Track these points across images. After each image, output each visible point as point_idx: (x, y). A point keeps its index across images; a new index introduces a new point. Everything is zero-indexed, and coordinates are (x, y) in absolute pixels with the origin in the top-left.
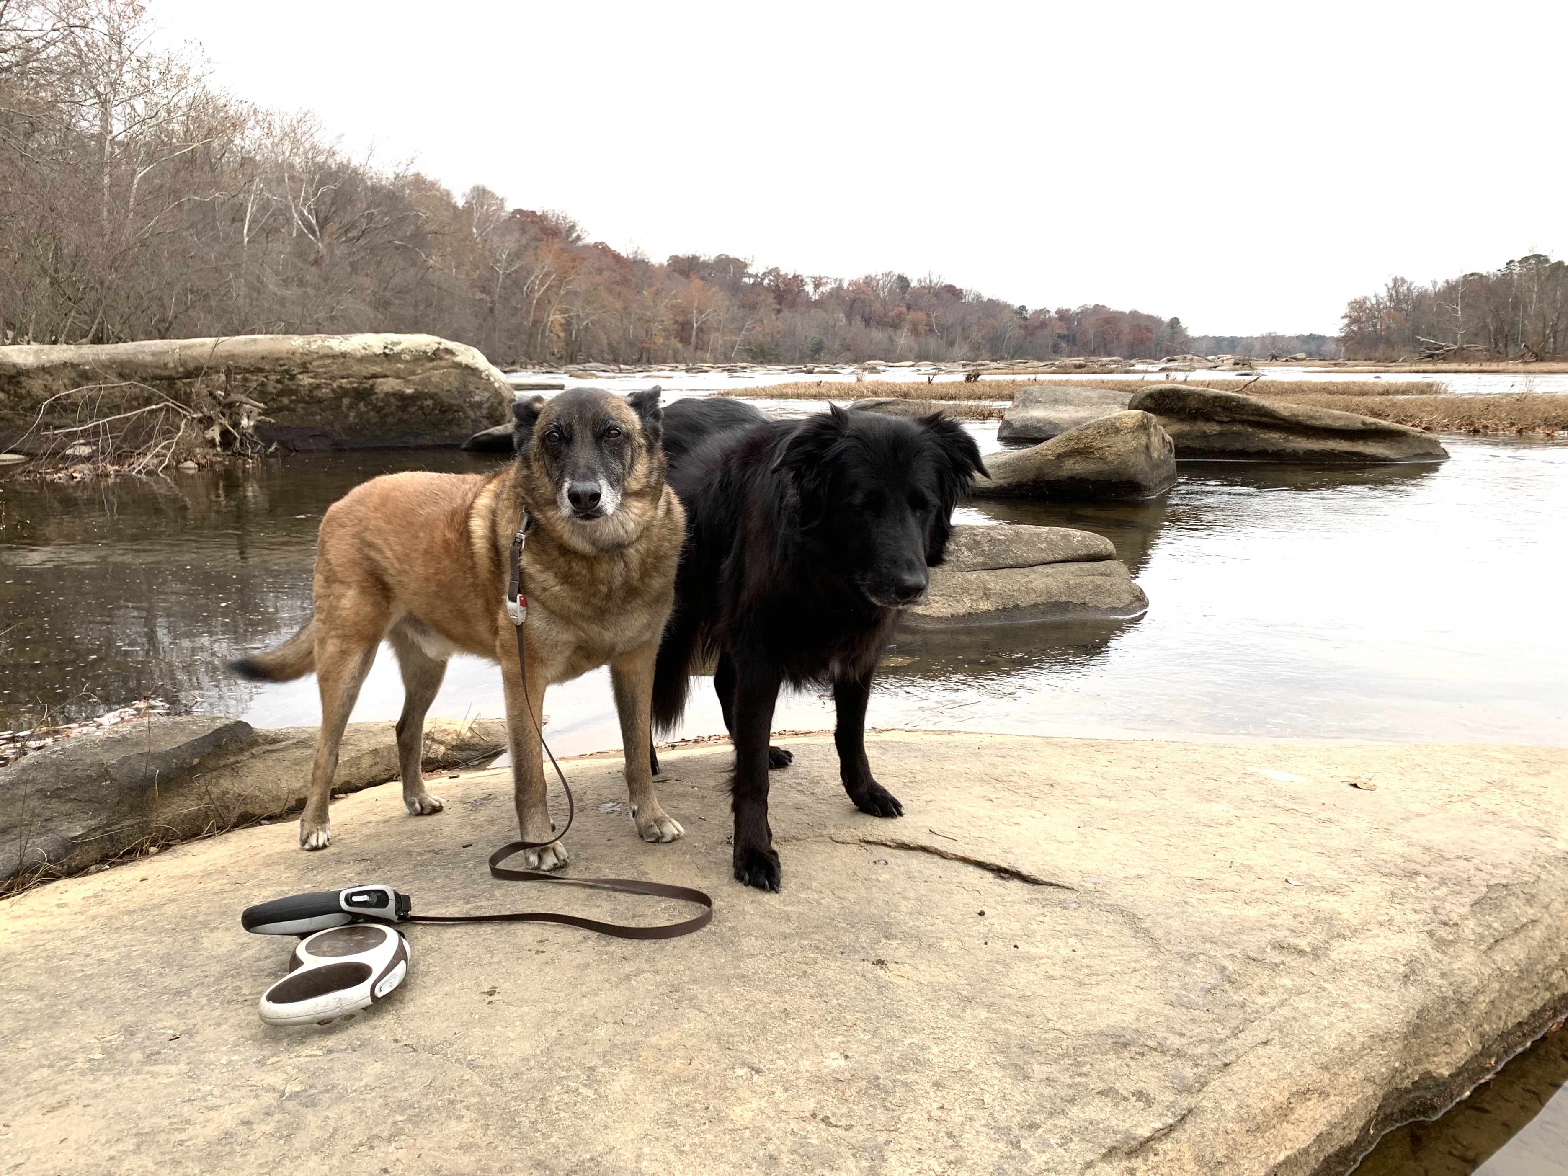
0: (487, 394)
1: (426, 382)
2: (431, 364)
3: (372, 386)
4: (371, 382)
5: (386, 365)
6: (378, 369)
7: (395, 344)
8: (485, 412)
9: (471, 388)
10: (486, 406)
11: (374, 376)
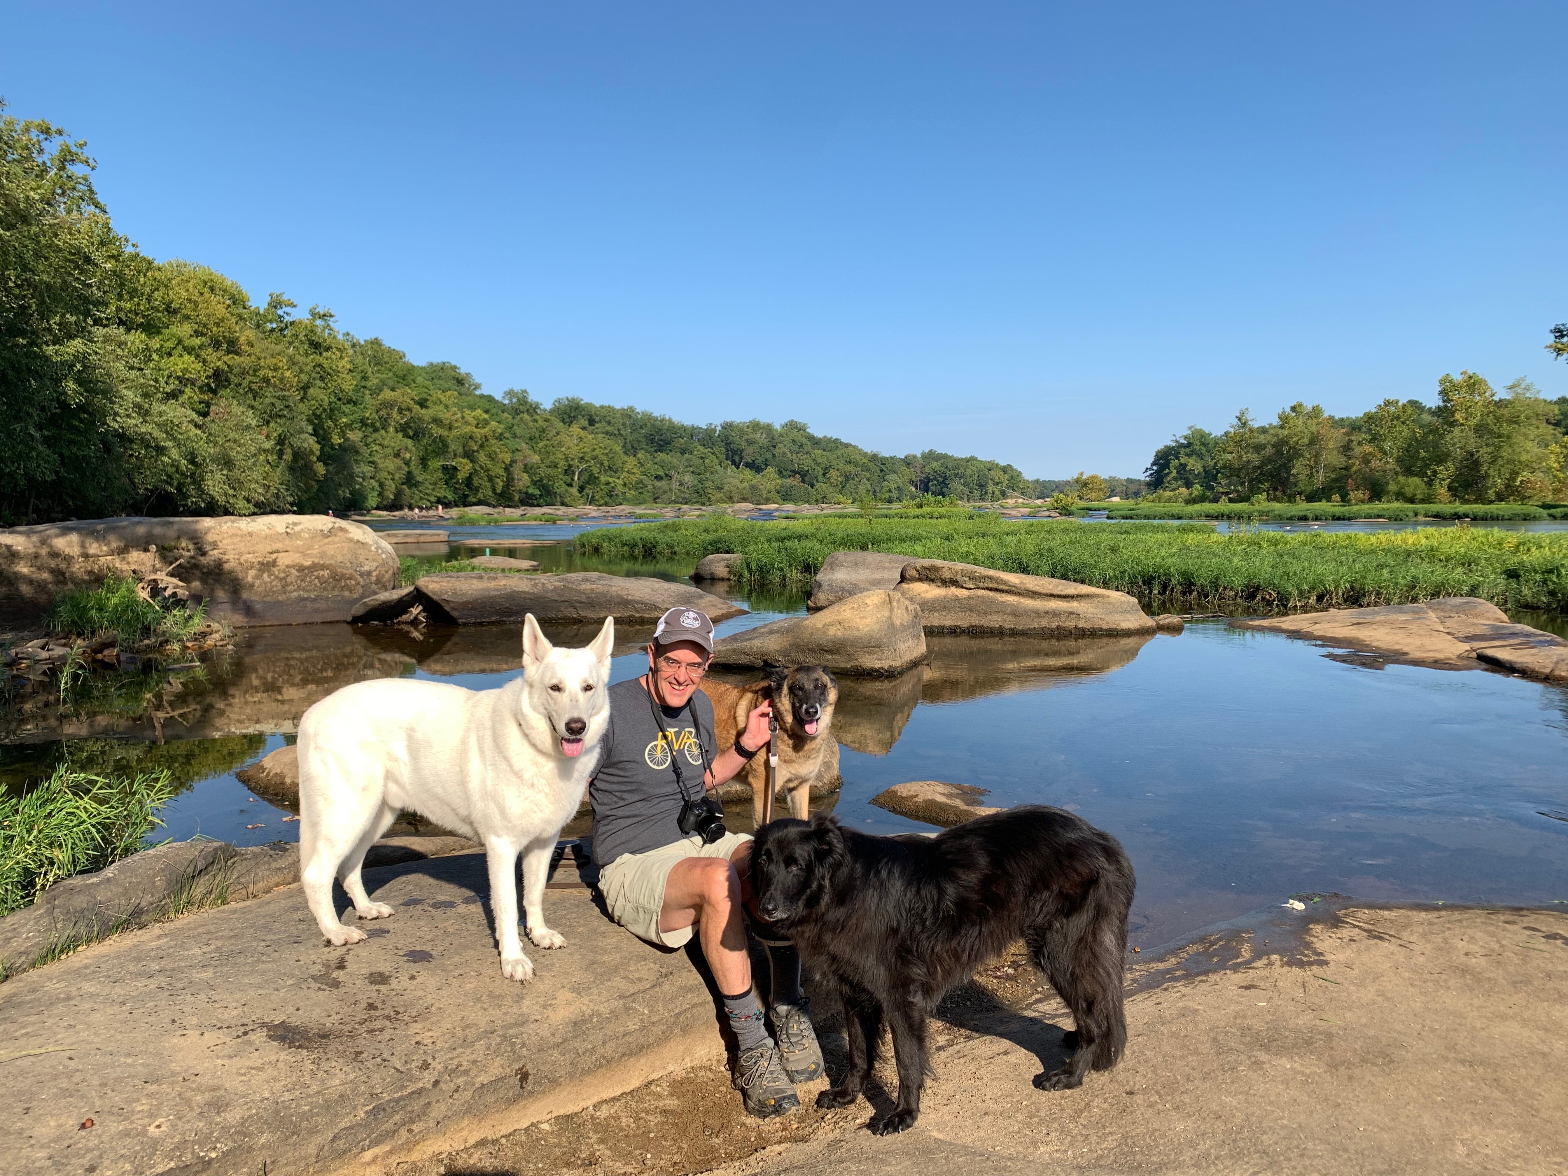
0: (375, 564)
1: (323, 555)
2: (326, 540)
3: (275, 561)
4: (274, 556)
5: (287, 542)
6: (279, 546)
7: (295, 524)
8: (373, 579)
9: (362, 559)
10: (374, 574)
11: (278, 551)
